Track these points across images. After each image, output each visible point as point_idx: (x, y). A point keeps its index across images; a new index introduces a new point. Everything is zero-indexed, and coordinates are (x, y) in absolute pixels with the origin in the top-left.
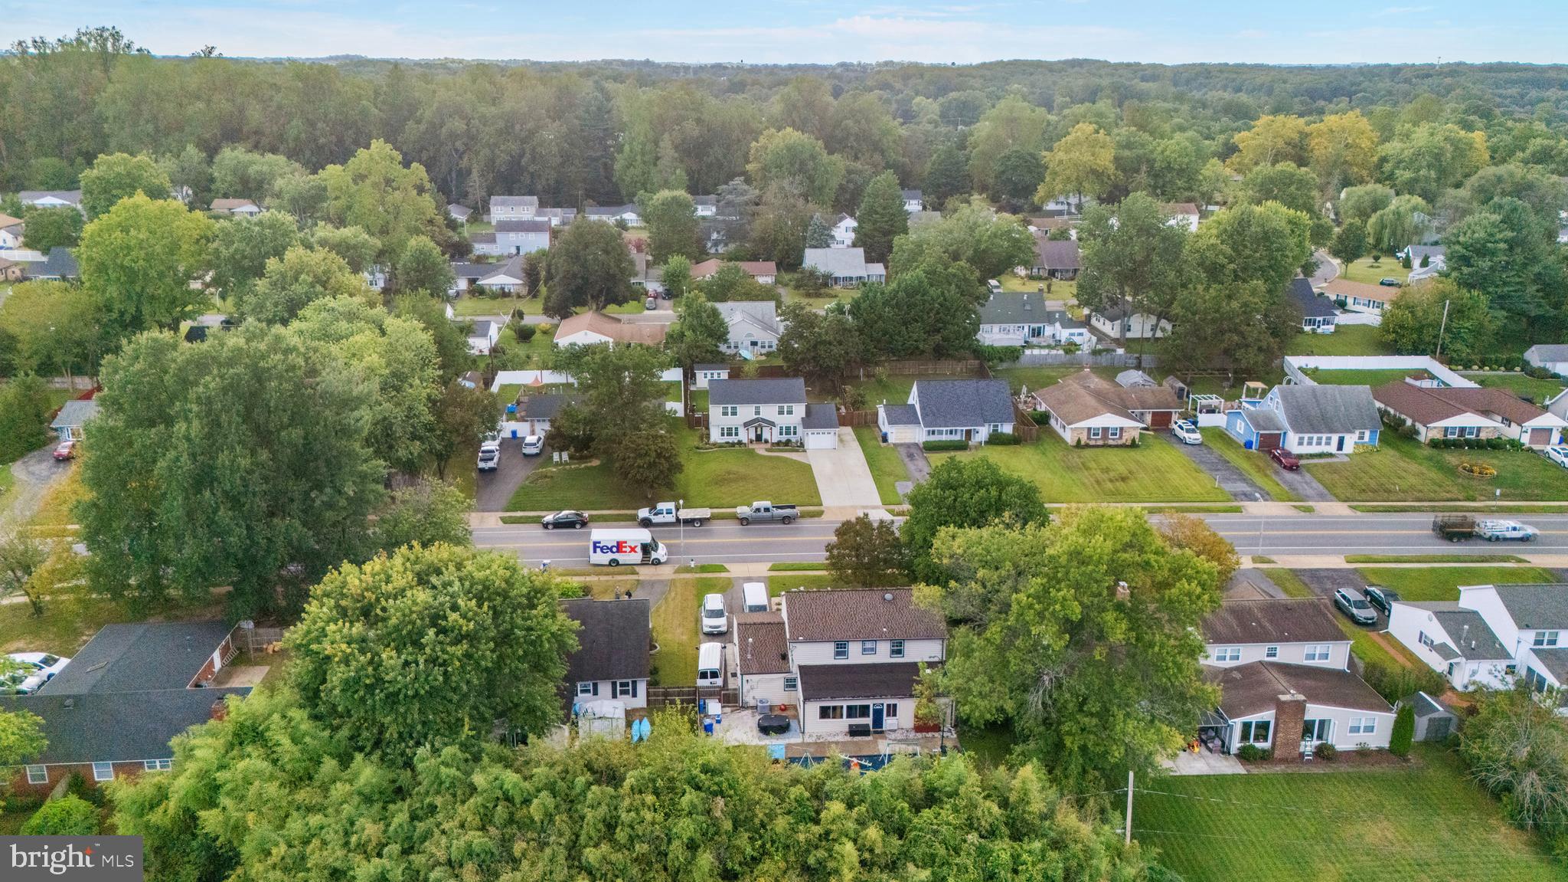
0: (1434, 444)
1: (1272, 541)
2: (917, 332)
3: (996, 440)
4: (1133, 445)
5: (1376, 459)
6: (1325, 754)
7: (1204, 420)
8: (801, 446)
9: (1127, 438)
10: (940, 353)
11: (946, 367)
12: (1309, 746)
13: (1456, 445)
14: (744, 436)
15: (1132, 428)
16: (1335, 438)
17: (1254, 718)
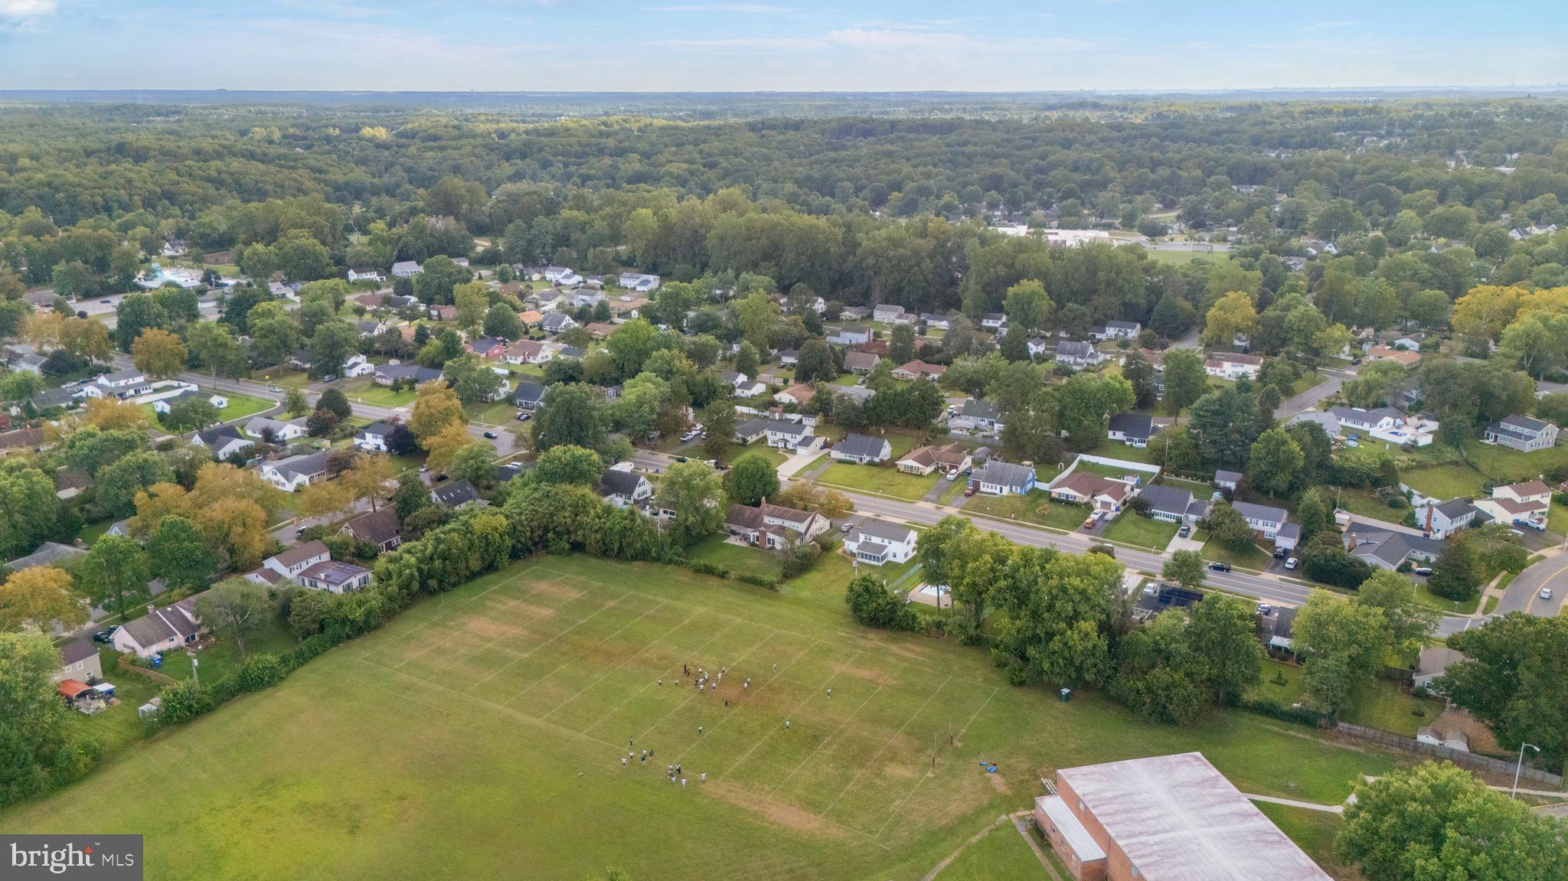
8: (796, 452)
10: (909, 425)
12: (769, 546)
13: (1061, 501)
16: (999, 487)
17: (755, 534)
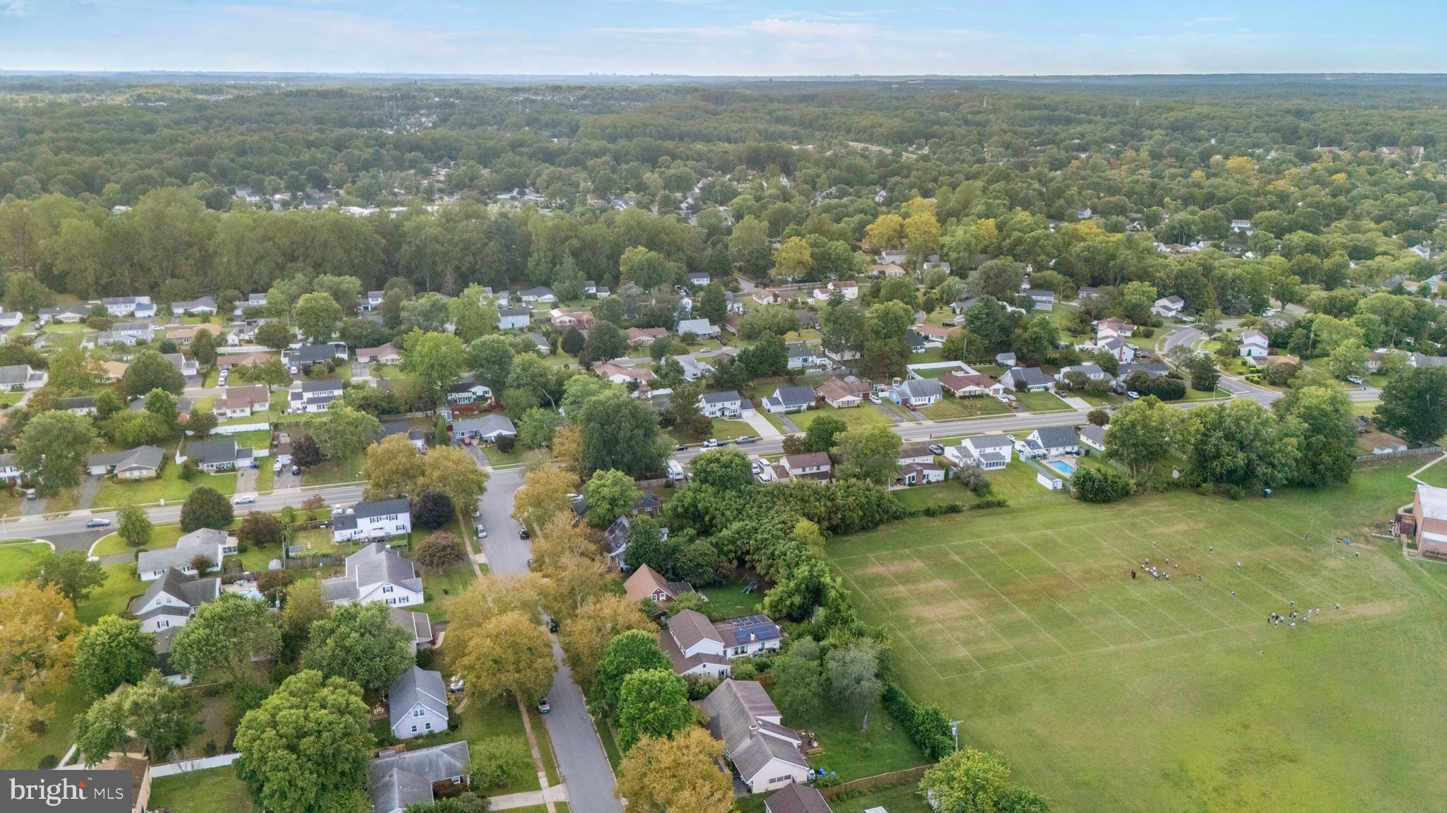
0: (961, 398)
1: (909, 434)
2: (766, 367)
3: (810, 408)
4: (858, 406)
5: (942, 405)
6: (929, 482)
7: (881, 394)
8: (740, 416)
9: (856, 404)
10: (775, 374)
11: (776, 379)
12: (925, 481)
13: (968, 397)
14: (719, 414)
15: (857, 400)
16: (927, 398)
17: (911, 475)
